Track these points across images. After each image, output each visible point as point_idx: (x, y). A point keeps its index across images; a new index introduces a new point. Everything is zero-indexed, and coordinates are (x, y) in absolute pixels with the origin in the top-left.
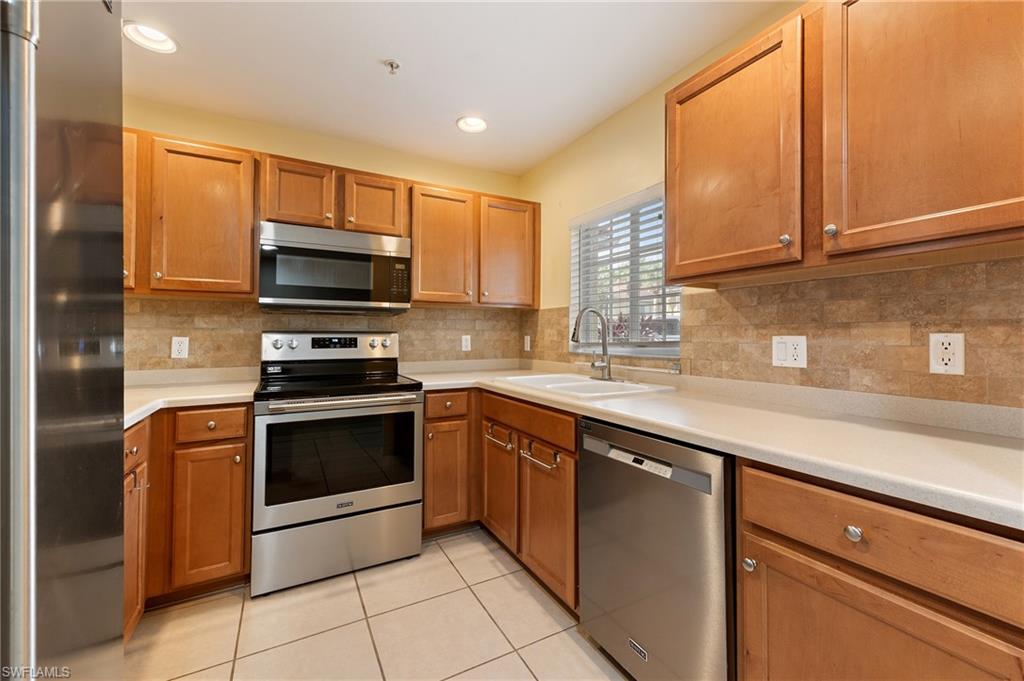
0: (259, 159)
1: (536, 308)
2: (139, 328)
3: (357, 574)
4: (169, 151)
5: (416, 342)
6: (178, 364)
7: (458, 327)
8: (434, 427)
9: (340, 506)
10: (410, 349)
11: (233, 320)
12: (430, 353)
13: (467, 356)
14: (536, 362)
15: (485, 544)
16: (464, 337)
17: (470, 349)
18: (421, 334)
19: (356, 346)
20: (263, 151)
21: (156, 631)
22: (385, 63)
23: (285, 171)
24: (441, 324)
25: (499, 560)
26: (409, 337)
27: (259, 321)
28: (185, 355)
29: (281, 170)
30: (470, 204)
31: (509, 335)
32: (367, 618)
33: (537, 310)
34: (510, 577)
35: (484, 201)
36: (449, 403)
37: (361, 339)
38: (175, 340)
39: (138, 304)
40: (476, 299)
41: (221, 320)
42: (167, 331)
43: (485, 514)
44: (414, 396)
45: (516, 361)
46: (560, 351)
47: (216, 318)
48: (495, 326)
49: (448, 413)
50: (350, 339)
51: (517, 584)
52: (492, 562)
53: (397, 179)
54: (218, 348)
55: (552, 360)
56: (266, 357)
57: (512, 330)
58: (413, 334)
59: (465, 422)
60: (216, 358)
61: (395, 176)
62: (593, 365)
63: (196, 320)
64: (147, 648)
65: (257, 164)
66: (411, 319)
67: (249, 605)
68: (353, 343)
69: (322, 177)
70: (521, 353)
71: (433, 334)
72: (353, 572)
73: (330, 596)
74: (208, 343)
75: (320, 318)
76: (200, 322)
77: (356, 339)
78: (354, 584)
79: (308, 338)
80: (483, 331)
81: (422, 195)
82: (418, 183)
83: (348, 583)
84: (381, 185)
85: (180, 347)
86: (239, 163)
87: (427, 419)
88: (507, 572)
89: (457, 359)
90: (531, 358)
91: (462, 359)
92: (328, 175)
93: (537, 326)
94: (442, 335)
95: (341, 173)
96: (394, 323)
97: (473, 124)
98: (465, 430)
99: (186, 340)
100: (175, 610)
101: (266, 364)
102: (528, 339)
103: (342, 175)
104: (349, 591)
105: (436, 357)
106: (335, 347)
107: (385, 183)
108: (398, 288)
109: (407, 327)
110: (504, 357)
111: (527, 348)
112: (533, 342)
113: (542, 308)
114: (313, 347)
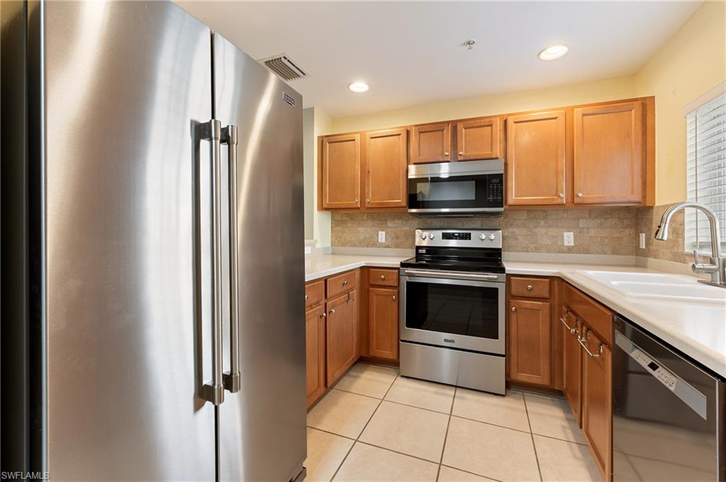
0: (409, 129)
1: (649, 204)
2: (366, 227)
3: (458, 389)
4: (372, 138)
5: (520, 237)
6: (381, 245)
7: (559, 224)
8: (518, 303)
9: (446, 340)
10: (514, 242)
11: (404, 222)
12: (532, 246)
13: (570, 250)
14: (651, 261)
15: (564, 412)
16: (566, 234)
17: (572, 244)
18: (524, 231)
19: (470, 239)
20: (411, 124)
21: (362, 372)
22: (465, 44)
23: (422, 132)
24: (542, 223)
25: (572, 429)
26: (514, 233)
27: (416, 222)
28: (384, 241)
29: (420, 133)
30: (561, 120)
31: (620, 232)
32: (451, 415)
33: (652, 207)
34: (575, 446)
35: (578, 113)
36: (530, 286)
37: (473, 233)
38: (380, 232)
39: (366, 216)
40: (570, 200)
41: (398, 222)
42: (377, 229)
43: (565, 387)
44: (496, 277)
45: (632, 258)
46: (676, 250)
47: (396, 221)
48: (602, 223)
49: (531, 294)
50: (466, 233)
51: (578, 454)
52: (564, 427)
53: (491, 117)
54: (397, 238)
55: (667, 259)
56: (417, 244)
57: (625, 228)
58: (516, 231)
59: (548, 304)
60: (396, 242)
61: (492, 115)
62: (694, 266)
63: (388, 222)
64: (357, 377)
65: (408, 132)
66: (515, 219)
67: (399, 378)
68: (467, 237)
69: (443, 130)
70: (638, 252)
71: (534, 230)
72: (456, 387)
73: (437, 393)
74: (393, 235)
75: (449, 220)
76: (390, 224)
77: (470, 234)
78: (453, 393)
79: (440, 233)
80: (588, 228)
81: (515, 122)
82: (509, 115)
83: (451, 392)
84: (483, 124)
85: (382, 236)
86: (400, 135)
87: (510, 296)
88: (574, 441)
89: (560, 253)
90: (648, 257)
91: (563, 252)
92: (446, 128)
93: (652, 224)
94: (544, 233)
95: (454, 124)
96: (501, 222)
97: (555, 52)
98: (547, 311)
99: (384, 233)
100: (372, 367)
101: (418, 248)
102: (643, 236)
103: (454, 125)
104: (449, 396)
105: (537, 250)
106: (456, 239)
107: (485, 122)
108: (493, 196)
109: (511, 225)
110: (613, 253)
111: (643, 246)
112: (648, 240)
113: (657, 204)
114: (443, 239)
